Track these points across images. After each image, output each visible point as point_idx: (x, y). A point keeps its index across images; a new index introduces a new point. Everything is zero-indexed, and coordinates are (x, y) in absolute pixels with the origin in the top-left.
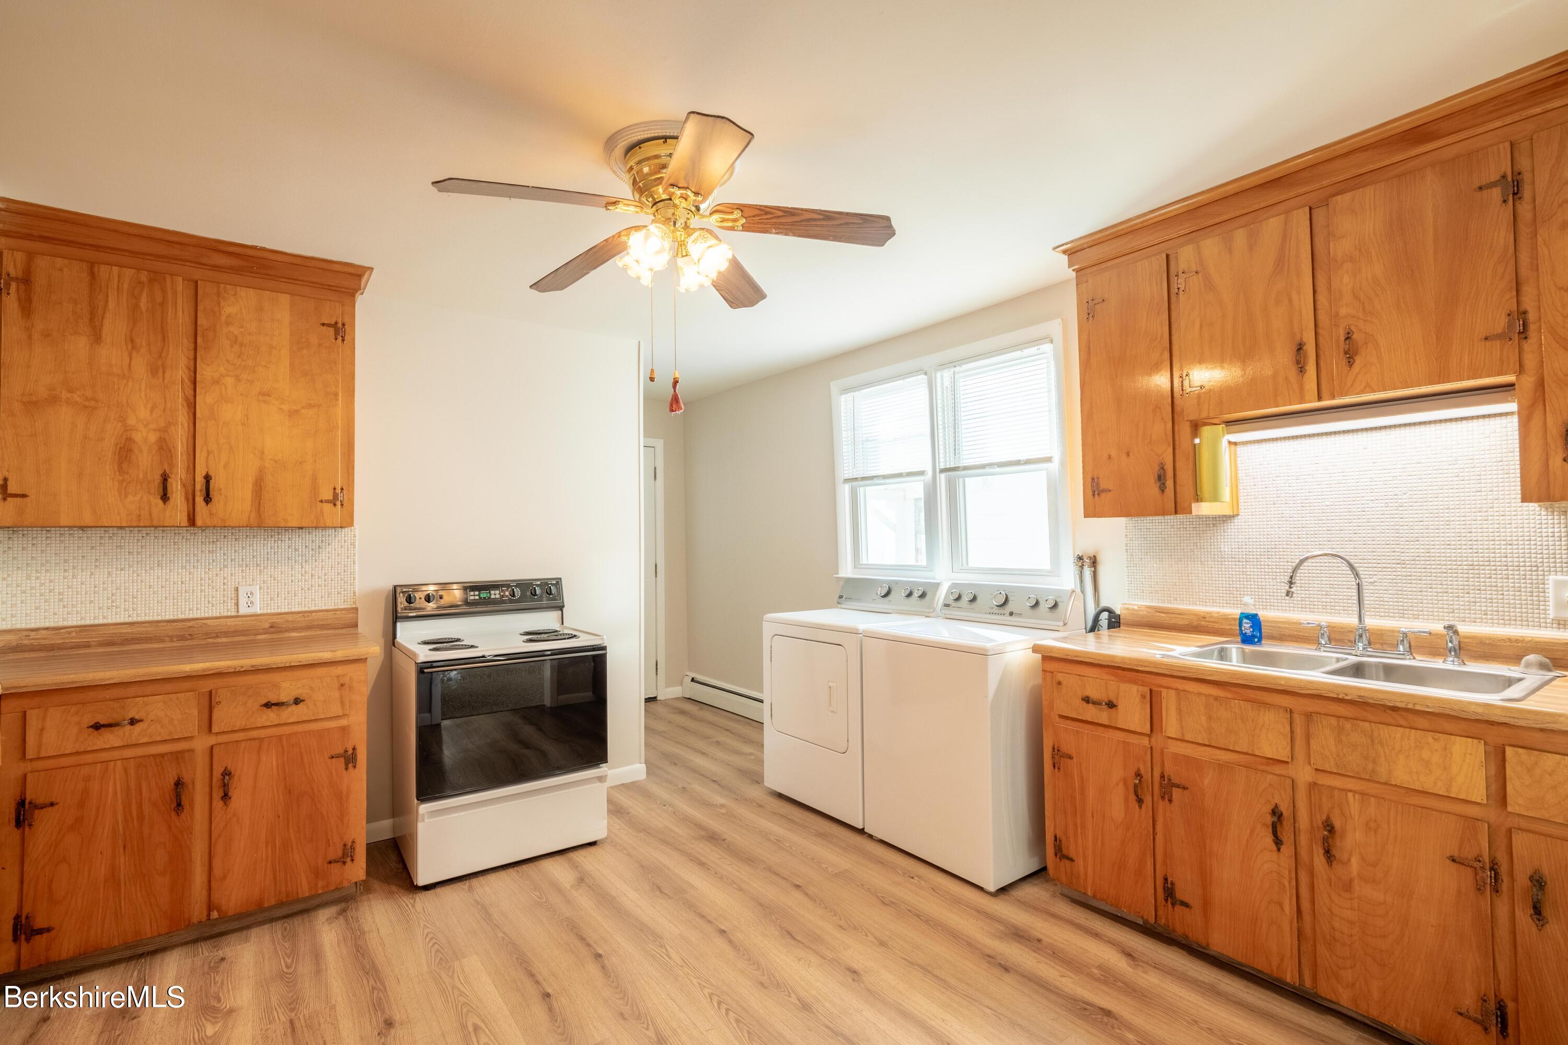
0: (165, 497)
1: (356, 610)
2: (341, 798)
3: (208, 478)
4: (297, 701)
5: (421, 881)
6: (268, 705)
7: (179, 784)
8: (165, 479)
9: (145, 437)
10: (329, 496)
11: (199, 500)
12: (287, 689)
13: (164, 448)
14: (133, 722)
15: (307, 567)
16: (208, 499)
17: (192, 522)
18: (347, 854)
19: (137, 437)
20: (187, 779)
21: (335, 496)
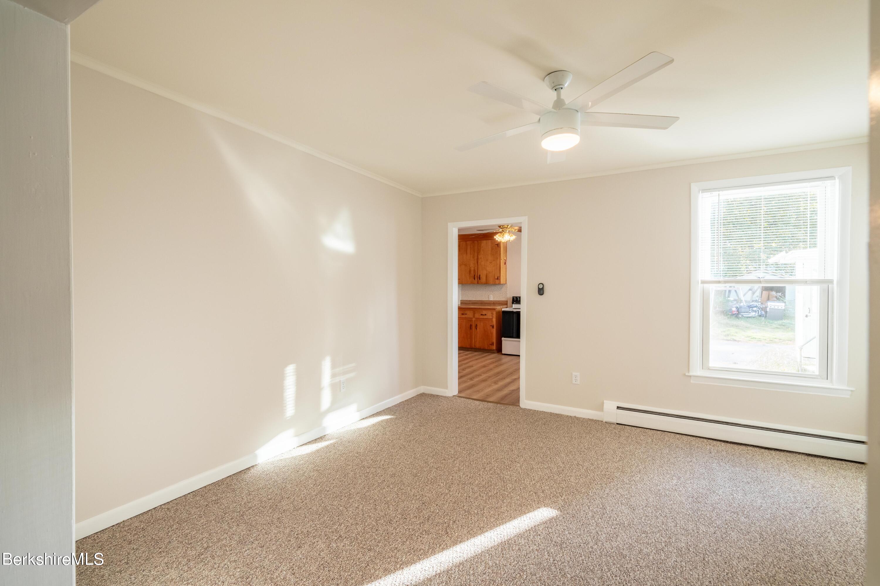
0: (475, 279)
1: (507, 301)
2: (492, 334)
3: (480, 275)
4: (485, 315)
5: (503, 353)
6: (482, 315)
7: (471, 325)
8: (475, 275)
9: (472, 269)
10: (497, 278)
11: (479, 279)
12: (484, 312)
13: (474, 270)
14: (466, 314)
15: (500, 292)
16: (480, 279)
17: (478, 283)
18: (492, 344)
19: (471, 269)
20: (472, 324)
21: (498, 278)
